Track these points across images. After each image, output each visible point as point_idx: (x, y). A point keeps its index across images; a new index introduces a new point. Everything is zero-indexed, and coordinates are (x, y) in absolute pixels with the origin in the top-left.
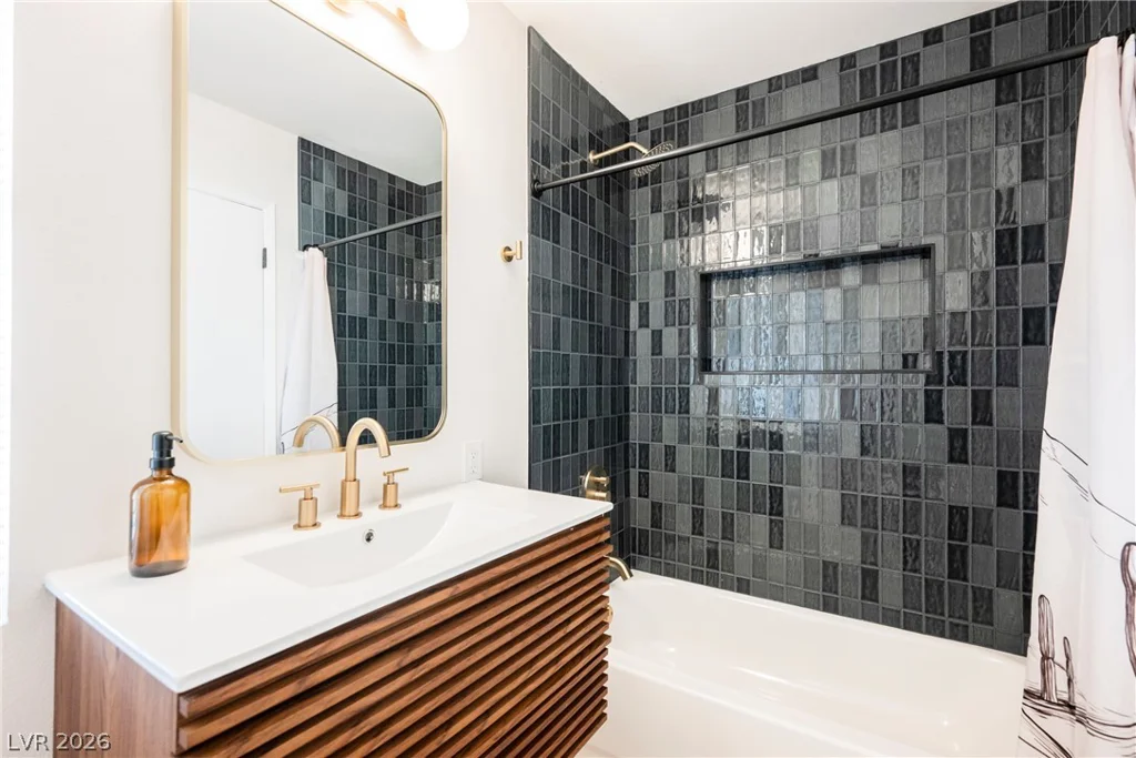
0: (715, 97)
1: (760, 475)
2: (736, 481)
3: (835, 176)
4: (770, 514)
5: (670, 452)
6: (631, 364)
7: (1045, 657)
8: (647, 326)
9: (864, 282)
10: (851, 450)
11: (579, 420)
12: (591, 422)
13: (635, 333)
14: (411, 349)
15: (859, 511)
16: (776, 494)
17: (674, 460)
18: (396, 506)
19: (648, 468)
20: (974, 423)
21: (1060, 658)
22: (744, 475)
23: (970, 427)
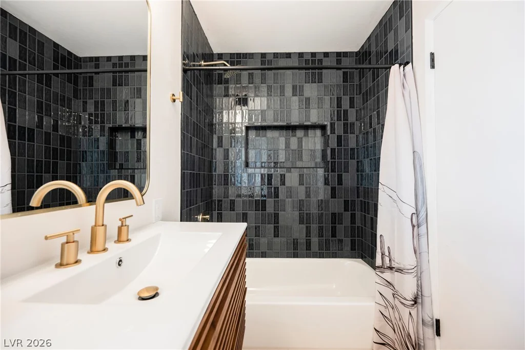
0: (252, 54)
1: (270, 209)
2: (260, 212)
3: (297, 96)
4: (274, 224)
5: (233, 202)
6: (214, 163)
7: (382, 254)
8: (222, 147)
9: (305, 136)
10: (302, 196)
11: (198, 188)
12: (202, 189)
13: (216, 149)
14: (69, 152)
15: (304, 219)
16: (276, 216)
17: (234, 206)
18: (128, 240)
19: (222, 210)
20: (338, 185)
21: (387, 254)
22: (264, 209)
23: (337, 186)
